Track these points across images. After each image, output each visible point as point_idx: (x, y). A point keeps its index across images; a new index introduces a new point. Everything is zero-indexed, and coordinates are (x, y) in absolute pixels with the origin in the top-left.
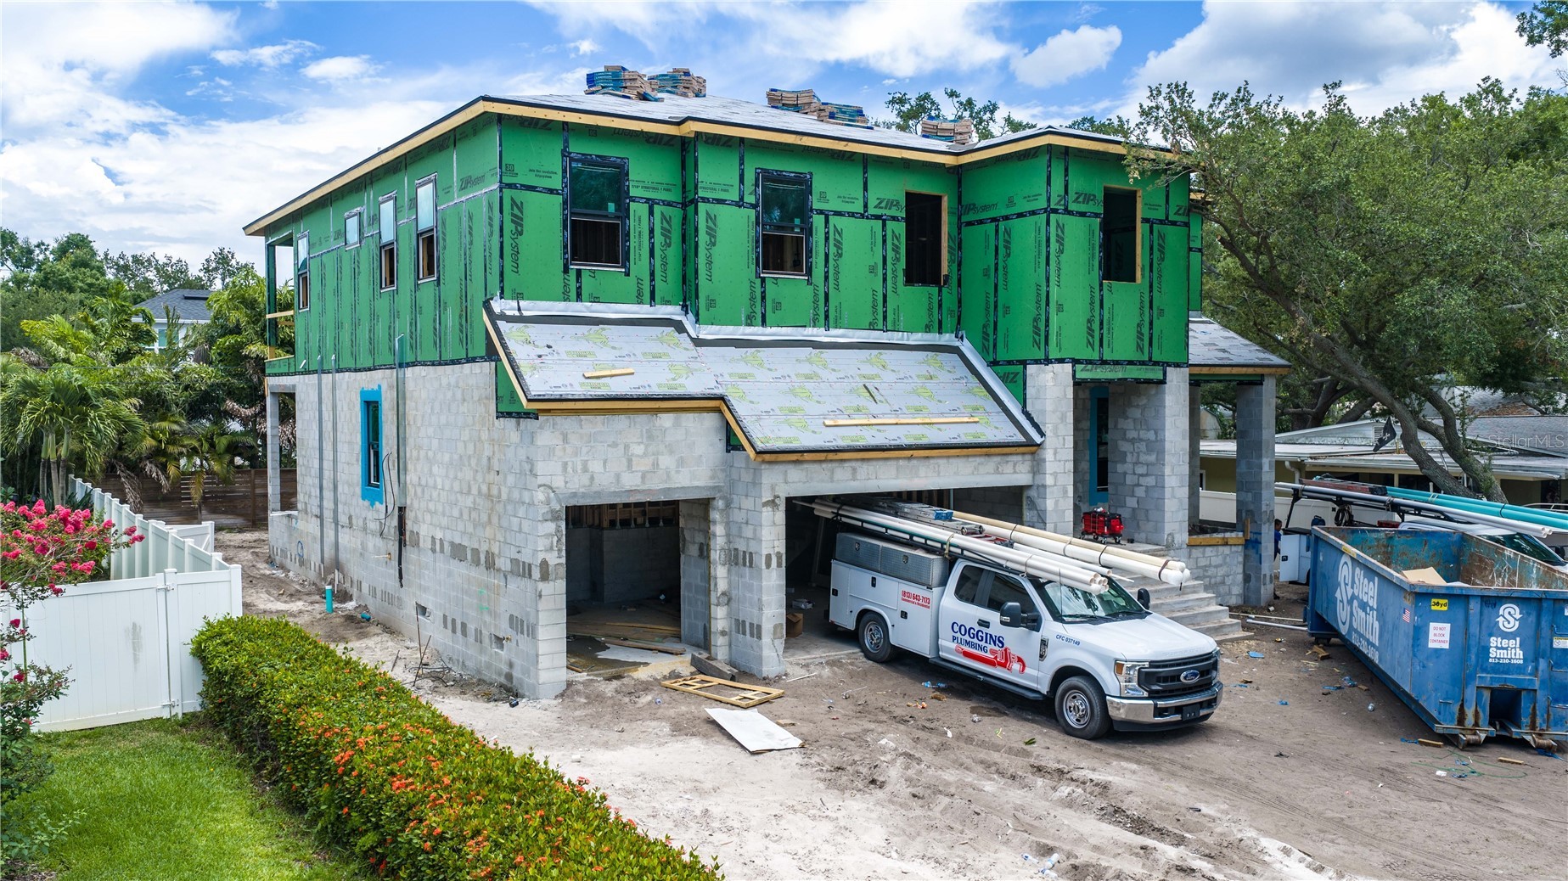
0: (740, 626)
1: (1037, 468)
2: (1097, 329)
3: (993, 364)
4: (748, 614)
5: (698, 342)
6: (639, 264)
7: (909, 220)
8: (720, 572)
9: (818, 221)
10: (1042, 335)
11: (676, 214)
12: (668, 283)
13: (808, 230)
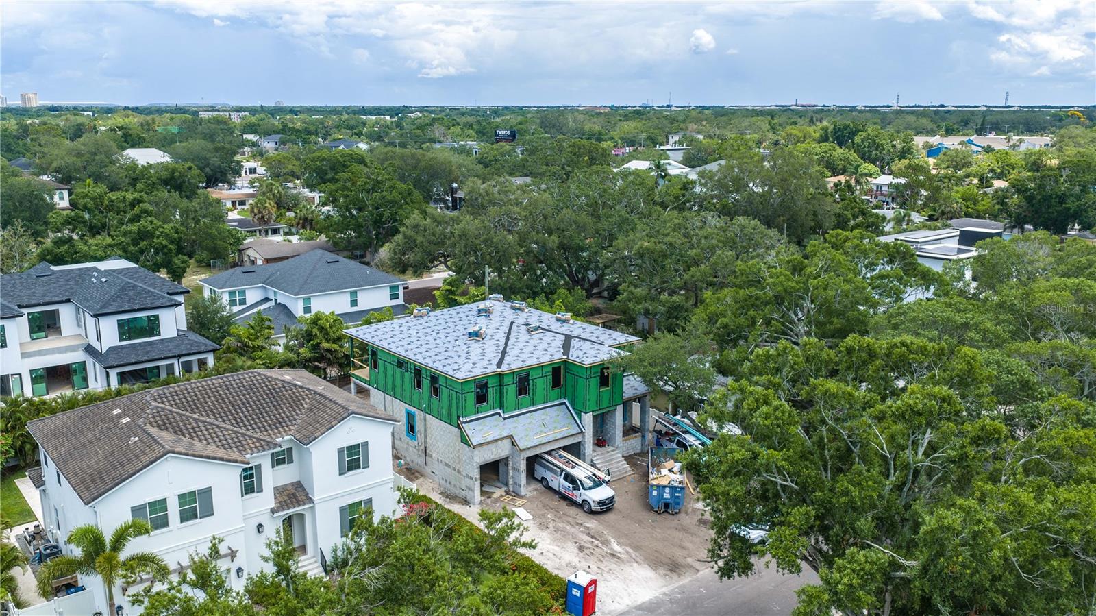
0: (516, 484)
1: (584, 437)
2: (598, 402)
3: (573, 409)
4: (518, 482)
5: (505, 419)
6: (490, 402)
7: (553, 375)
8: (511, 472)
9: (531, 382)
10: (585, 406)
11: (498, 388)
12: (497, 404)
13: (529, 385)
